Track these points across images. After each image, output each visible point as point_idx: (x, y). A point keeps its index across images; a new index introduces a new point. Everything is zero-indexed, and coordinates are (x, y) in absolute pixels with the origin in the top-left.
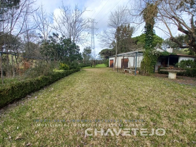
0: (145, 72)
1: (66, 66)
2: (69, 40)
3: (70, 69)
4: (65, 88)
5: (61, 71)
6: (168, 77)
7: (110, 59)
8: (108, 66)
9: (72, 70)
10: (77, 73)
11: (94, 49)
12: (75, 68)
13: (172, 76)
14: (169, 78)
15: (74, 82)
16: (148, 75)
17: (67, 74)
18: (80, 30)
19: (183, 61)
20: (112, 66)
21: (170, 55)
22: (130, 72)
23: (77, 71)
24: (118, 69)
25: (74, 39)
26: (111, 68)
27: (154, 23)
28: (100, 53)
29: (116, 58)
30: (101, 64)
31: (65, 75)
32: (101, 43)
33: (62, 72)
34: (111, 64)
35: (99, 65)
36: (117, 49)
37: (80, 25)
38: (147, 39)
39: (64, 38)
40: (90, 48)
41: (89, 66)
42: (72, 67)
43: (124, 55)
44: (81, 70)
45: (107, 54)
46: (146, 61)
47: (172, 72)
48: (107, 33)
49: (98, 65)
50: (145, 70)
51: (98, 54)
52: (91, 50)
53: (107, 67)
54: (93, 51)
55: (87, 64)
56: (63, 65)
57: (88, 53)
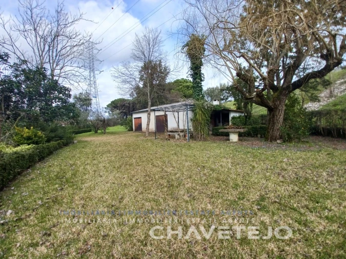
0: (201, 136)
1: (35, 136)
2: (40, 72)
3: (48, 141)
4: (56, 201)
5: (24, 148)
6: (229, 140)
7: (135, 116)
8: (131, 129)
9: (53, 143)
10: (67, 149)
11: (96, 97)
12: (61, 138)
13: (234, 138)
14: (231, 141)
15: (74, 175)
16: (205, 140)
17: (42, 156)
18: (68, 56)
19: (233, 118)
20: (139, 128)
21: (223, 110)
22: (177, 136)
23: (66, 145)
24: (150, 133)
25: (53, 71)
26: (137, 133)
27: (201, 64)
28: (108, 106)
29: (149, 114)
30: (114, 126)
31: (37, 158)
32: (121, 86)
33: (28, 152)
34: (137, 125)
35: (111, 129)
36: (150, 97)
37: (69, 44)
38: (195, 85)
39: (24, 67)
40: (88, 96)
41: (90, 131)
42: (53, 135)
43: (166, 108)
44: (75, 141)
45: (123, 108)
46: (201, 119)
47: (233, 132)
48: (131, 69)
49: (109, 128)
50: (201, 132)
51: (105, 108)
52: (91, 99)
53: (129, 131)
54: (94, 101)
55: (84, 127)
56: (26, 132)
57: (84, 105)
